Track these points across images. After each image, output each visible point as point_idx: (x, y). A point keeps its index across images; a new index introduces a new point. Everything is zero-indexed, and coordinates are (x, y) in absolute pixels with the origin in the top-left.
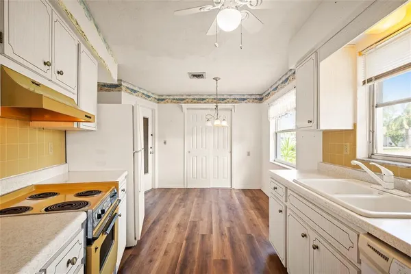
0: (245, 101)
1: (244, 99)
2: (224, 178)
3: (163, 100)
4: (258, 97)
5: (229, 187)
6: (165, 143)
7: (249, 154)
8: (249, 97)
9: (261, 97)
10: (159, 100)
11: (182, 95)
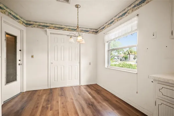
0: (88, 32)
1: (87, 31)
2: (75, 79)
3: (30, 25)
4: (95, 31)
5: (78, 84)
6: (32, 57)
7: (90, 64)
8: (90, 30)
9: (96, 31)
10: (27, 24)
11: (47, 23)
